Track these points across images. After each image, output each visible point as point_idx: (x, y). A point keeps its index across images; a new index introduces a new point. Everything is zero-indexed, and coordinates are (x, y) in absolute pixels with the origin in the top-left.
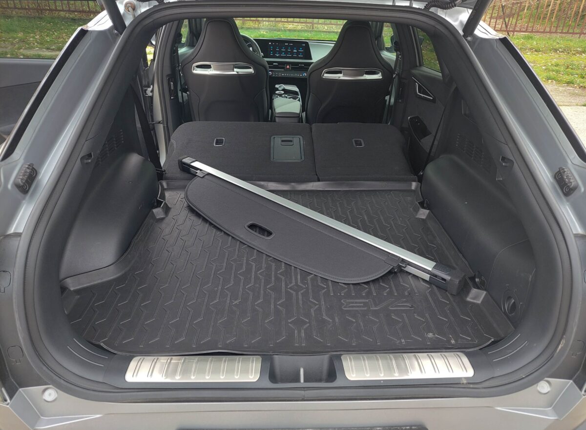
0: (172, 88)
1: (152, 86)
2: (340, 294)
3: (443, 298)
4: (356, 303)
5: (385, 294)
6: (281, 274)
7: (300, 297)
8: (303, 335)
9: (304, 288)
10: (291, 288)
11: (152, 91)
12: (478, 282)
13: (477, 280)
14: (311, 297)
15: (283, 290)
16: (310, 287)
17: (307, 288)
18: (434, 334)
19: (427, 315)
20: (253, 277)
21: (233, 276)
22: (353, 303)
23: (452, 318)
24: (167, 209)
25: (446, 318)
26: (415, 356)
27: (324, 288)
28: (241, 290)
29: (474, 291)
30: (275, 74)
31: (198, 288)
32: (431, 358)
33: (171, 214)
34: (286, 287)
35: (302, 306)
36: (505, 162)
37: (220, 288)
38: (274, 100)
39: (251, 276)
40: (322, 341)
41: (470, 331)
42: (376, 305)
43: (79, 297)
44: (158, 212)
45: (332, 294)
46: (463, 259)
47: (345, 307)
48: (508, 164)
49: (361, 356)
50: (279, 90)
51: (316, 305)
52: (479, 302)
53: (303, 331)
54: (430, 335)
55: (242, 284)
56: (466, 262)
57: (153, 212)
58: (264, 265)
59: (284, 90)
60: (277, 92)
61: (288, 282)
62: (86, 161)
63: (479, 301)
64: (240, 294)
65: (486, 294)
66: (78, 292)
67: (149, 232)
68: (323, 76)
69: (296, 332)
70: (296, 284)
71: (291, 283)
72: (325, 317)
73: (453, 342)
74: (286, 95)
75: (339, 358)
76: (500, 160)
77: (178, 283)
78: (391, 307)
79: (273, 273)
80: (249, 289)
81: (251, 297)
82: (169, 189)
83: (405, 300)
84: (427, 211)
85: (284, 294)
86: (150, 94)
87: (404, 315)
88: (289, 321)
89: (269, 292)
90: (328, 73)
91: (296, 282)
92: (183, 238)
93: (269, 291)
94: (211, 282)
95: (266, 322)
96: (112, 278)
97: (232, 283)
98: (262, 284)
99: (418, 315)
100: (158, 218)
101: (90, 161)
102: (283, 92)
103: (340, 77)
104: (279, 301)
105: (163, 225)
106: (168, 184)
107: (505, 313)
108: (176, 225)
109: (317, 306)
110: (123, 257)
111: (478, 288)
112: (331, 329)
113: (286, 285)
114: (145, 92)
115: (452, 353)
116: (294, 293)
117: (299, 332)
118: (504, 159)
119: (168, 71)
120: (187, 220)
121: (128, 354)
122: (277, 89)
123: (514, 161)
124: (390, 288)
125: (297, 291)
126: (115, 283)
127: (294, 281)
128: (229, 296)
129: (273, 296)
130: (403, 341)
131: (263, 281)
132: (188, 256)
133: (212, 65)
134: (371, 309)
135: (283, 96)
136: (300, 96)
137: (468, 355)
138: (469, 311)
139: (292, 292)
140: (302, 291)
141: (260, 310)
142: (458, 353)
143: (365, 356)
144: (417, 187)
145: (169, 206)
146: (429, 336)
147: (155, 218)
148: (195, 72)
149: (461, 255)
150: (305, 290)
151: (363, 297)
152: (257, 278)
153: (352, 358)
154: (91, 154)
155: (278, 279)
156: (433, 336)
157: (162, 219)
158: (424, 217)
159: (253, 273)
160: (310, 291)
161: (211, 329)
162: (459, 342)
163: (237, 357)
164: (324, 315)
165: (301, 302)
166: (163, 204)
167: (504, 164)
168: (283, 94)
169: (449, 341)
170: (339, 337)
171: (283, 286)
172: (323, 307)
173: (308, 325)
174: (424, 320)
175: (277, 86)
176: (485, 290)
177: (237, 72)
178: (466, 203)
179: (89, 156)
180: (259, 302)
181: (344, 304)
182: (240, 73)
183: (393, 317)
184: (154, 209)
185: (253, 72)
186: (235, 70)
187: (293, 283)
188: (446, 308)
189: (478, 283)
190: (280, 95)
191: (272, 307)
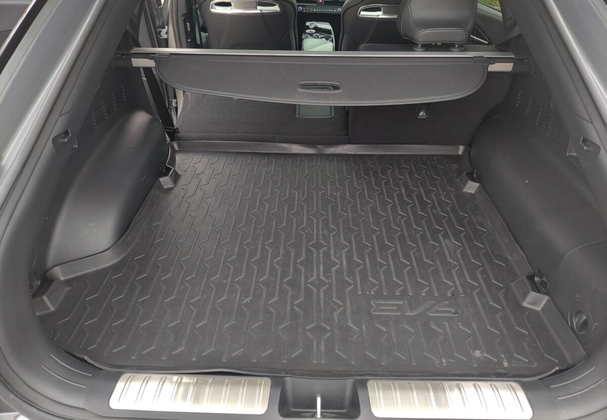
0: (189, 30)
1: (166, 27)
2: (370, 292)
3: (494, 301)
4: (388, 305)
5: (424, 294)
6: (301, 263)
7: (322, 296)
8: (323, 348)
9: (327, 284)
10: (311, 283)
11: (167, 33)
12: (538, 281)
13: (537, 279)
14: (335, 296)
15: (303, 287)
16: (334, 283)
17: (331, 284)
18: (482, 353)
19: (474, 325)
20: (268, 267)
21: (245, 265)
22: (384, 305)
23: (505, 330)
24: (176, 178)
25: (497, 330)
26: (458, 384)
27: (350, 284)
28: (253, 284)
29: (533, 295)
30: (306, 10)
31: (205, 280)
32: (478, 389)
33: (182, 182)
34: (306, 282)
35: (323, 308)
36: (588, 146)
37: (229, 280)
38: (304, 40)
39: (266, 266)
40: (345, 357)
41: (527, 349)
42: (412, 309)
43: (69, 288)
44: (166, 181)
45: (360, 293)
46: (520, 251)
47: (374, 311)
48: (591, 149)
49: (390, 383)
50: (310, 29)
51: (340, 306)
52: (539, 309)
53: (323, 343)
54: (478, 353)
55: (255, 276)
56: (524, 255)
57: (159, 181)
58: (282, 252)
59: (316, 28)
60: (307, 31)
61: (309, 275)
62: (61, 140)
63: (538, 307)
64: (252, 290)
65: (548, 301)
66: (69, 282)
67: (155, 206)
68: (359, 14)
69: (315, 343)
70: (318, 279)
71: (312, 276)
72: (350, 324)
73: (506, 364)
74: (318, 34)
75: (364, 384)
76: (581, 142)
77: (182, 274)
78: (430, 313)
79: (292, 262)
80: (263, 283)
81: (264, 294)
82: (180, 151)
83: (447, 302)
84: (477, 185)
85: (302, 290)
86: (165, 36)
87: (446, 323)
88: (308, 328)
89: (285, 288)
90: (365, 10)
91: (318, 275)
92: (192, 214)
93: (286, 286)
94: (219, 272)
95: (280, 328)
96: (108, 265)
97: (244, 274)
98: (279, 277)
99: (463, 325)
100: (165, 187)
101: (66, 140)
102: (314, 31)
103: (378, 15)
104: (296, 301)
105: (171, 197)
106: (179, 145)
107: (572, 328)
108: (185, 197)
109: (342, 309)
110: (121, 240)
111: (539, 291)
112: (356, 341)
113: (306, 278)
114: (160, 34)
115: (505, 383)
116: (315, 290)
117: (319, 344)
118: (585, 141)
119: (183, 10)
120: (199, 190)
121: (116, 370)
122: (308, 28)
123: (601, 147)
124: (430, 285)
125: (318, 288)
126: (111, 271)
127: (315, 274)
128: (239, 292)
129: (290, 293)
130: (444, 361)
131: (279, 273)
132: (196, 238)
133: (232, 3)
134: (406, 314)
135: (314, 35)
136: (333, 36)
137: (526, 387)
138: (526, 320)
139: (312, 288)
140: (325, 288)
141: (274, 311)
142: (513, 384)
143: (397, 383)
144: (464, 152)
145: (179, 173)
146: (476, 355)
147: (163, 187)
148: (213, 10)
149: (518, 246)
150: (328, 286)
151: (395, 298)
152: (272, 268)
153: (380, 384)
154: (67, 131)
155: (297, 271)
156: (481, 355)
157: (171, 189)
158: (473, 192)
159: (269, 262)
160: (334, 288)
161: (215, 336)
162: (513, 365)
163: (243, 379)
164: (350, 321)
165: (322, 302)
166: (171, 171)
167: (585, 148)
168: (315, 33)
169: (500, 363)
170: (366, 352)
171: (303, 279)
172: (348, 312)
173: (330, 334)
174: (470, 332)
175: (308, 24)
176: (547, 293)
177: (261, 10)
178: (527, 181)
179: (66, 133)
180: (274, 300)
181: (373, 307)
182: (263, 12)
183: (432, 326)
184: (161, 177)
185: (279, 10)
186: (259, 8)
187: (315, 277)
188: (497, 316)
189: (538, 284)
190: (311, 35)
191: (289, 308)
